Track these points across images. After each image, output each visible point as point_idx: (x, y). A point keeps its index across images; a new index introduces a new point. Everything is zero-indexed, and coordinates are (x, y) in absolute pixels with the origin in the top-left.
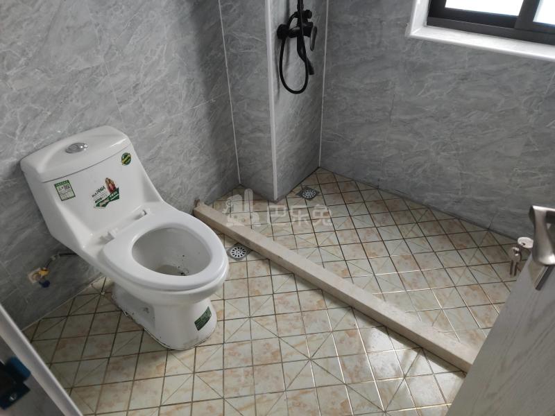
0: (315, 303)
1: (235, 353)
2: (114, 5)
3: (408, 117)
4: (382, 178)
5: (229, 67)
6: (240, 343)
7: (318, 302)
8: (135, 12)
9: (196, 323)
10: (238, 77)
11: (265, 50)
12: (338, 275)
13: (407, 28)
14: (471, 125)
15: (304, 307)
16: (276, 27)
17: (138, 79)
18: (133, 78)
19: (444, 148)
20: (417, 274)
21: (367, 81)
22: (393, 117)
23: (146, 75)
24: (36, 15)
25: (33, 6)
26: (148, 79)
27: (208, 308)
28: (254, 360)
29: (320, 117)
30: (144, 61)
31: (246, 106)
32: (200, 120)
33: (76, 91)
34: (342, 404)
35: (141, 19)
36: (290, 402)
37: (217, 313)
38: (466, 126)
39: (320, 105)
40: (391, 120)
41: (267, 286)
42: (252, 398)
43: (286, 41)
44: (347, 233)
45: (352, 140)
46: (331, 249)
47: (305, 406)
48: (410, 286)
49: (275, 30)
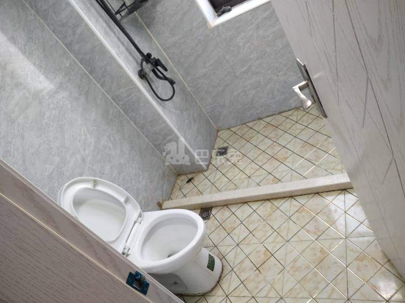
0: (269, 210)
1: (243, 270)
2: (46, 125)
3: (245, 68)
4: (258, 112)
5: (125, 113)
6: (242, 262)
7: (271, 208)
8: (59, 121)
9: (208, 267)
10: (134, 115)
11: (139, 90)
12: (272, 184)
13: (208, 24)
14: (282, 49)
15: (265, 216)
16: (136, 74)
17: (82, 156)
18: (79, 157)
19: (278, 70)
20: (316, 151)
21: (208, 65)
22: (237, 74)
23: (84, 150)
24: (14, 159)
25: (10, 156)
26: (87, 152)
27: (209, 255)
28: (256, 265)
29: (197, 103)
30: (79, 144)
31: (150, 127)
32: (130, 154)
33: (56, 185)
34: (320, 252)
35: (63, 123)
36: (291, 272)
37: (217, 256)
38: (280, 50)
39: (192, 96)
40: (237, 77)
41: (235, 221)
42: (269, 286)
43: (147, 77)
44: (261, 157)
45: (224, 102)
46: (257, 173)
47: (300, 267)
48: (316, 160)
49: (137, 76)
